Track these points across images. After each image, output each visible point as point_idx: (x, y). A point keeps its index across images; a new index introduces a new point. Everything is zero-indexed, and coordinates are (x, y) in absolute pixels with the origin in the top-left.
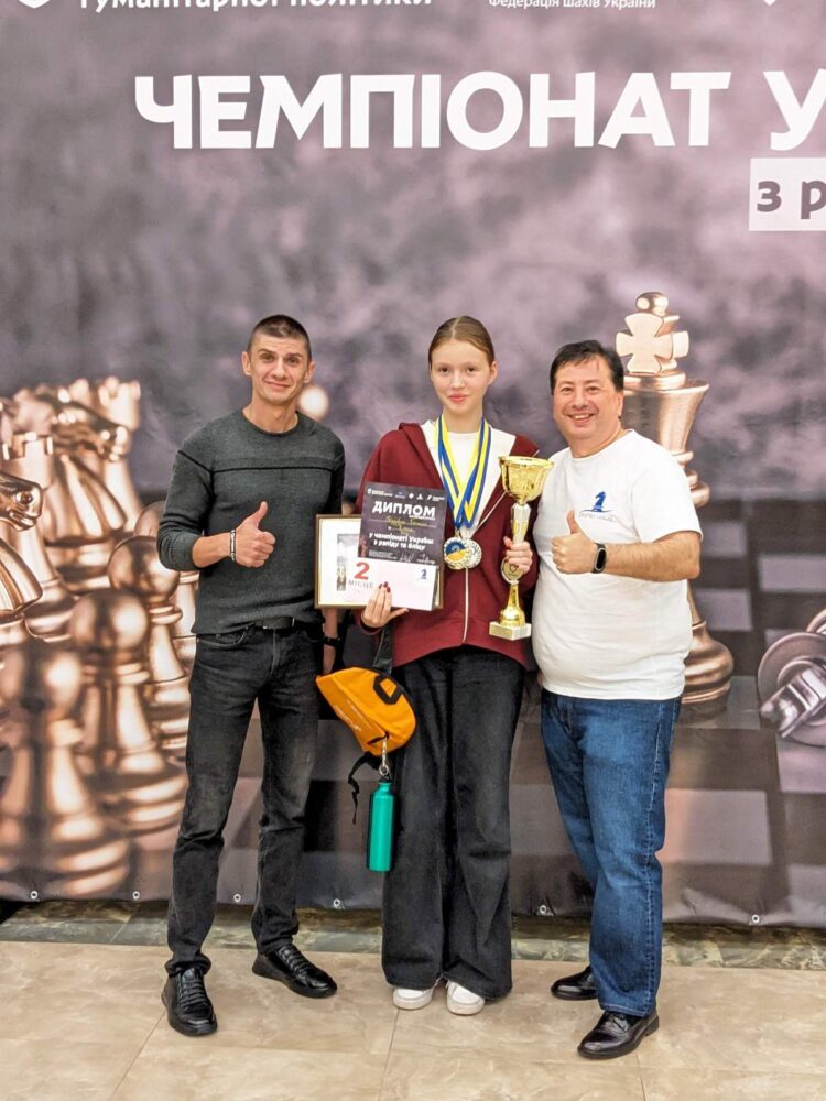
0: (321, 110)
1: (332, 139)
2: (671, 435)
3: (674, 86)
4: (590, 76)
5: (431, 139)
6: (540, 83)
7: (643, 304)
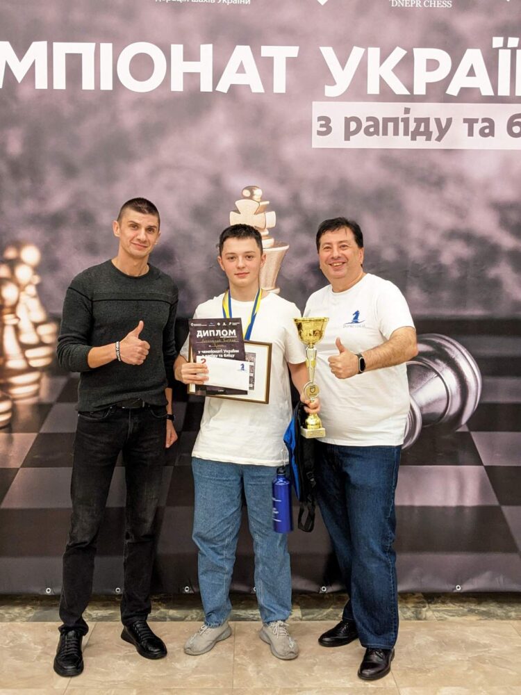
0: (34, 63)
1: (41, 83)
2: (266, 276)
3: (263, 54)
4: (210, 46)
5: (107, 85)
6: (177, 50)
7: (247, 193)
